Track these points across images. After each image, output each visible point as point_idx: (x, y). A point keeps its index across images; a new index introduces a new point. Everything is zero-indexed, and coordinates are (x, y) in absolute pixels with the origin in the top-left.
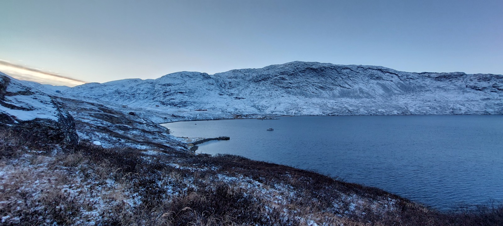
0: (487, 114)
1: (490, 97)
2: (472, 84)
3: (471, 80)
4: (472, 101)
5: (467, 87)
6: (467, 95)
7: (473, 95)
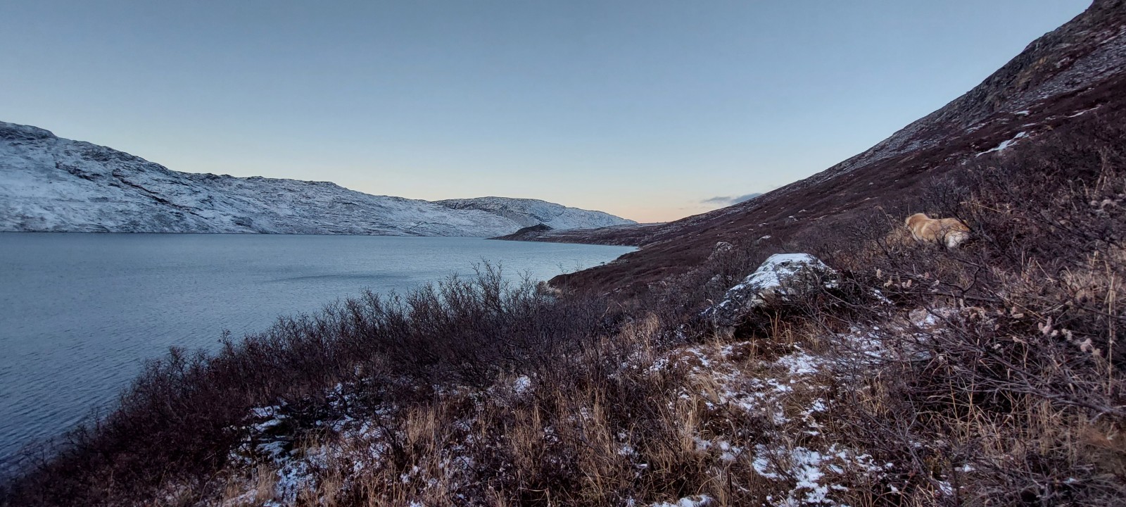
0: (102, 231)
1: (109, 195)
2: (69, 162)
3: (68, 153)
4: (71, 200)
5: (57, 167)
6: (59, 186)
7: (74, 188)
